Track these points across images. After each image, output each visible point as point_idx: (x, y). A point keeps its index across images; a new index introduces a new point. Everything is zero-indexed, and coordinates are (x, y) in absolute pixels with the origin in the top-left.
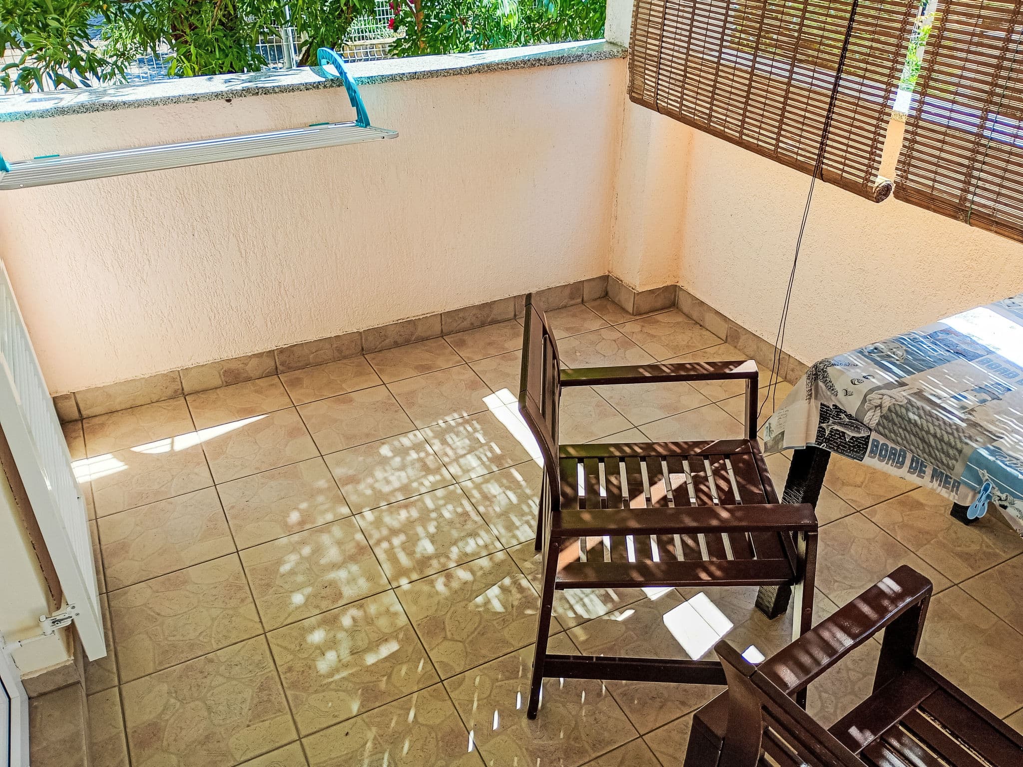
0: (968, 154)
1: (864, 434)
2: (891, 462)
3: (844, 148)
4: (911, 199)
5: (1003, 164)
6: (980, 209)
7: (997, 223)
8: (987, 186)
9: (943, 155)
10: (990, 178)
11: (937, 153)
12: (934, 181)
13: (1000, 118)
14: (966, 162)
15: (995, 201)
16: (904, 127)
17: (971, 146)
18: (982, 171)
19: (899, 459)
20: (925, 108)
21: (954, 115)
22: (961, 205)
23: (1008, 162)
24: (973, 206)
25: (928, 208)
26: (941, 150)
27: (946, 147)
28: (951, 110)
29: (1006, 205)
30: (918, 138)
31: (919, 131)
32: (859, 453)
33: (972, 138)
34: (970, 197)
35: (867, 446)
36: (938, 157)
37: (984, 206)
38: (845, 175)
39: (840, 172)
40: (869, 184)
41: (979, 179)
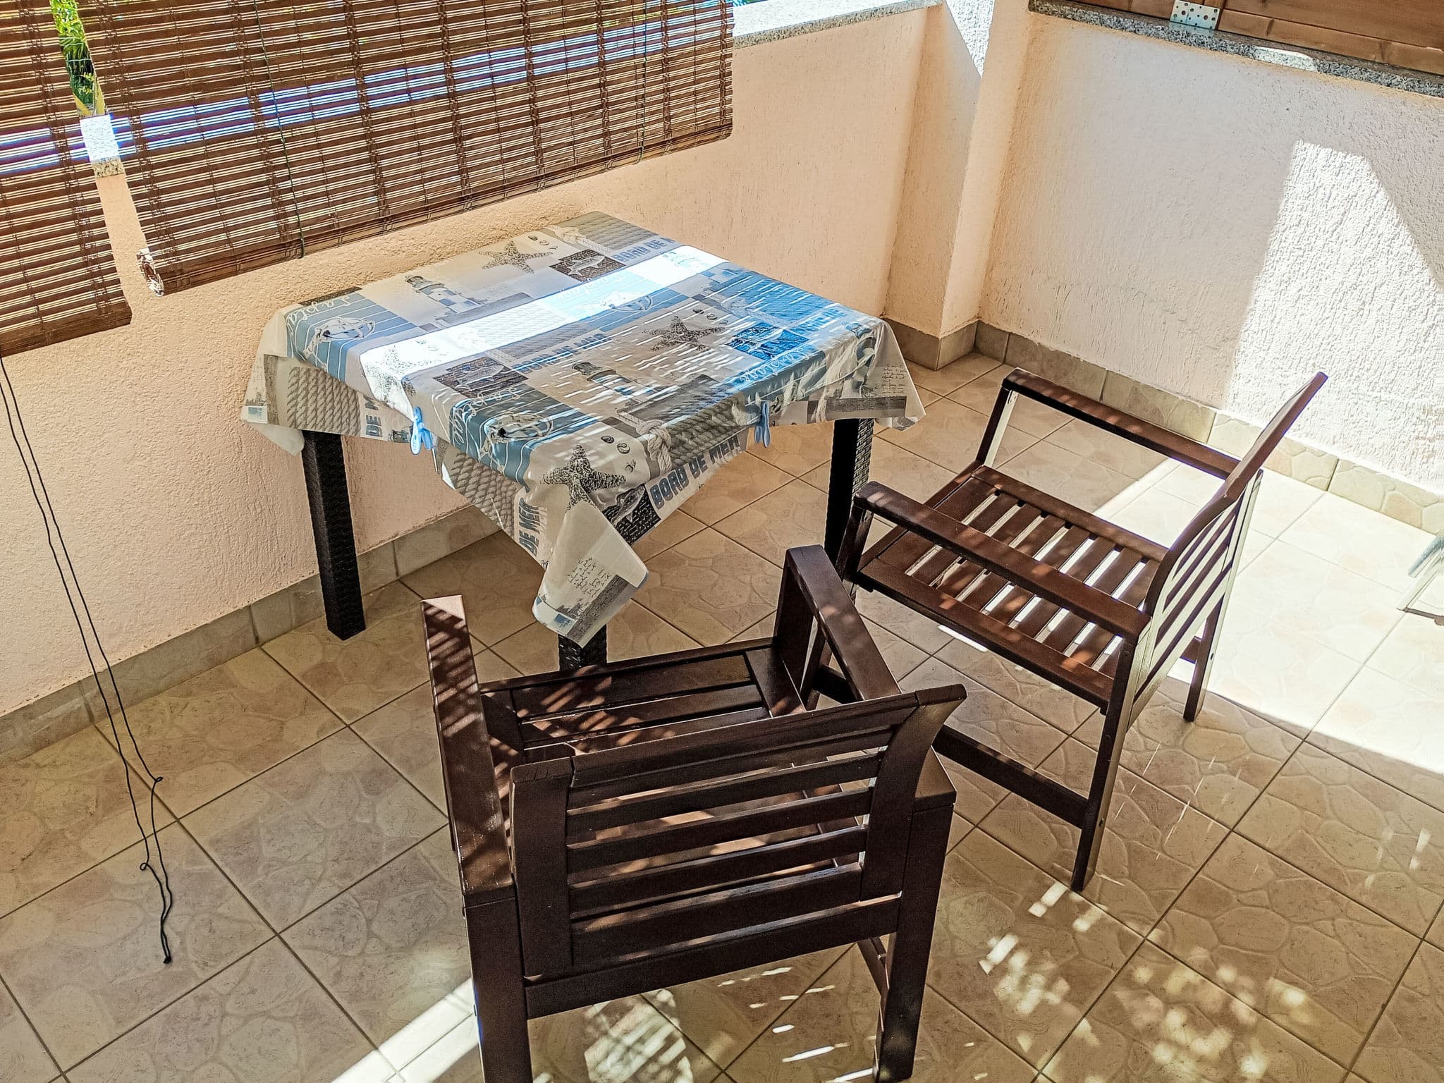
0: (259, 165)
1: (640, 497)
2: (677, 489)
3: (19, 275)
4: (199, 278)
5: (315, 153)
6: (313, 227)
7: (343, 230)
8: (308, 192)
9: (220, 187)
10: (307, 180)
11: (208, 189)
12: (226, 230)
13: (280, 94)
14: (262, 178)
15: (328, 205)
16: (124, 179)
17: (256, 152)
18: (289, 178)
19: (680, 478)
20: (148, 133)
21: (205, 122)
22: (284, 238)
23: (319, 146)
24: (304, 229)
25: (235, 273)
26: (212, 181)
27: (217, 174)
28: (198, 117)
29: (344, 201)
30: (161, 185)
31: (158, 173)
32: (649, 517)
33: (253, 140)
34: (292, 220)
35: (650, 503)
36: (214, 195)
37: (318, 220)
38: (47, 319)
39: (36, 321)
40: (113, 301)
41: (291, 190)
